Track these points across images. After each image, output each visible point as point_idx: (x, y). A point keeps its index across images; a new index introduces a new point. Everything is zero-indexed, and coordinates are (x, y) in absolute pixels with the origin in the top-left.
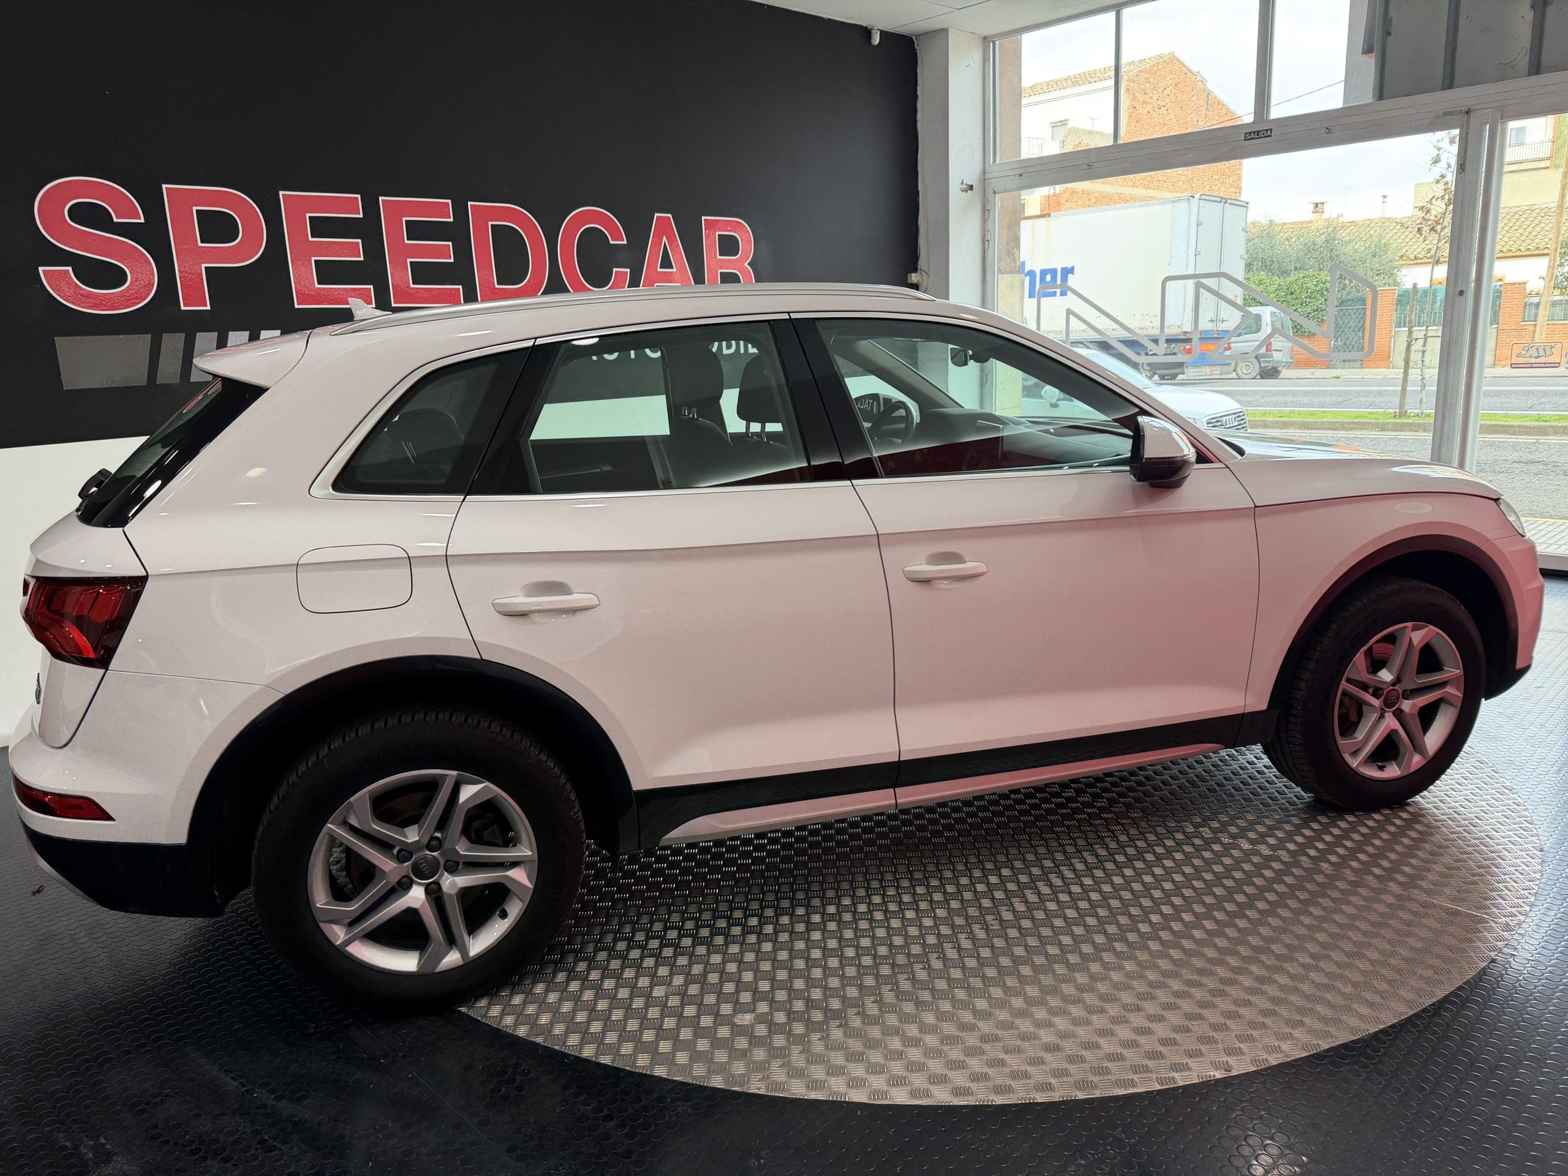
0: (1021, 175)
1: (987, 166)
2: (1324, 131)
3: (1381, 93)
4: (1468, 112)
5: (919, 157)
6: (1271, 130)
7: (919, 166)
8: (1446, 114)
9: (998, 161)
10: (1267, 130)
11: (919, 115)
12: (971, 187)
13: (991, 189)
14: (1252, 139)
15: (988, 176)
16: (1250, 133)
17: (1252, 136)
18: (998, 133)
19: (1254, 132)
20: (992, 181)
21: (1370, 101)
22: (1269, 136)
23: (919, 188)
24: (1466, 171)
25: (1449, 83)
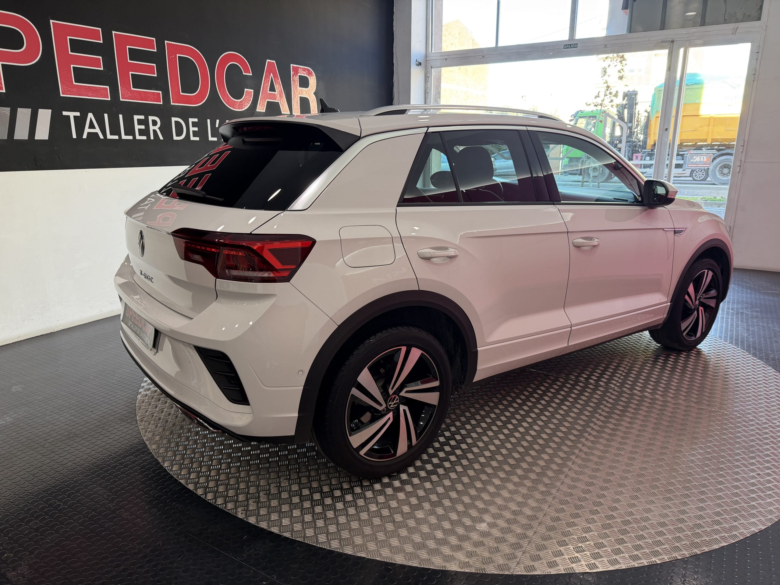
0: (446, 59)
1: (428, 52)
2: (603, 46)
3: (631, 29)
4: (673, 42)
5: (394, 45)
6: (577, 44)
7: (394, 50)
8: (662, 42)
9: (433, 52)
10: (575, 44)
11: (394, 23)
12: (420, 64)
13: (429, 66)
14: (568, 48)
15: (428, 59)
16: (567, 45)
17: (568, 46)
18: (433, 36)
19: (569, 45)
20: (430, 61)
21: (625, 33)
22: (576, 47)
23: (394, 62)
24: (671, 70)
25: (663, 27)
